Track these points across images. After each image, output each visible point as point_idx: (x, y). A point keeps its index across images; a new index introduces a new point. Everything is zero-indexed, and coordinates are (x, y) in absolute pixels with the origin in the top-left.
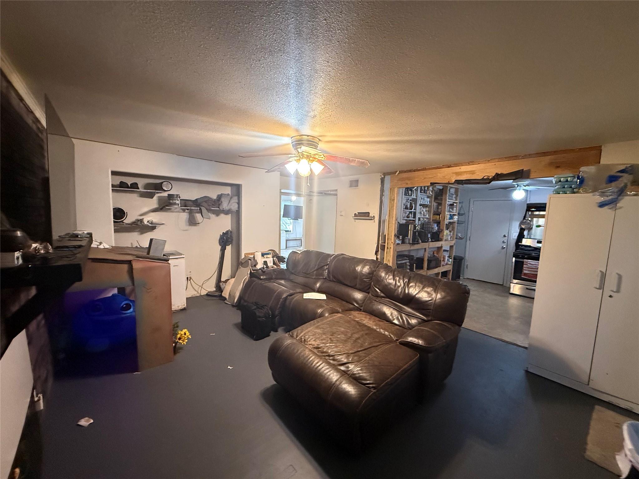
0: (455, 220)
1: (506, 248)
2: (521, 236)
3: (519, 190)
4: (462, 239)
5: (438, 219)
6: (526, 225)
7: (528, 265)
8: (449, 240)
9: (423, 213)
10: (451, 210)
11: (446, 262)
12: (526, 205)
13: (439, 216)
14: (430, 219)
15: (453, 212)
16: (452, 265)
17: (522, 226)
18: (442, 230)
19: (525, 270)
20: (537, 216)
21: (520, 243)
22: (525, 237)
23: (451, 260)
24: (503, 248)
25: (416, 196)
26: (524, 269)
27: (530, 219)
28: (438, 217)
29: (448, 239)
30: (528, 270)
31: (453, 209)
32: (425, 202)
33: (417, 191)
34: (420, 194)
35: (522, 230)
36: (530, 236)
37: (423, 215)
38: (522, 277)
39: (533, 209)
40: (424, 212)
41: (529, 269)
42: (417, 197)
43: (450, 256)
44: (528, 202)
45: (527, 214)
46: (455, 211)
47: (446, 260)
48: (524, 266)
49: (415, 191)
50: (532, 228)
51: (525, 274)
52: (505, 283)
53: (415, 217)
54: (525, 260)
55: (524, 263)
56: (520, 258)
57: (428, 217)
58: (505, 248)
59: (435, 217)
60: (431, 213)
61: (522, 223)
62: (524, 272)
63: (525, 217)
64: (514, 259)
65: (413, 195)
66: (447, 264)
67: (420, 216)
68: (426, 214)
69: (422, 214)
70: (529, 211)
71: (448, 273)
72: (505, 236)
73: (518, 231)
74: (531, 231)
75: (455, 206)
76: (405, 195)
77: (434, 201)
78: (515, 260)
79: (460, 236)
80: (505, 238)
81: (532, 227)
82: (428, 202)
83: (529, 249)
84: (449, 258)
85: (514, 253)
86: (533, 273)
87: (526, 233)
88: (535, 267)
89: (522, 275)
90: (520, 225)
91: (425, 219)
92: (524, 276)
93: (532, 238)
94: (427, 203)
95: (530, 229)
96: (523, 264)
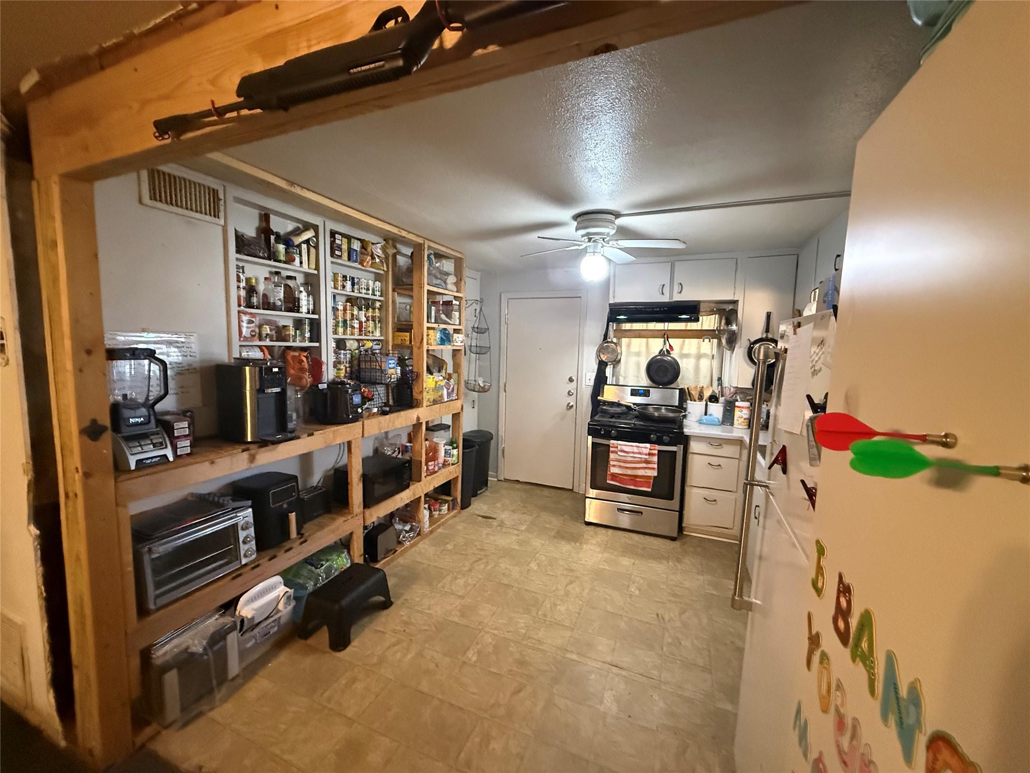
0: (456, 344)
1: (574, 407)
2: (600, 381)
3: (594, 252)
4: (485, 392)
5: (408, 343)
6: (608, 353)
7: (619, 453)
8: (446, 399)
9: (357, 325)
10: (443, 317)
11: (441, 460)
12: (608, 305)
13: (408, 334)
14: (387, 342)
15: (451, 322)
16: (461, 463)
17: (602, 356)
18: (418, 376)
19: (614, 466)
20: (628, 334)
21: (599, 398)
22: (608, 383)
23: (455, 452)
24: (570, 407)
25: (313, 266)
26: (612, 463)
27: (615, 340)
28: (408, 339)
29: (441, 396)
30: (620, 467)
31: (449, 315)
32: (364, 291)
33: (316, 247)
34: (332, 263)
35: (602, 365)
36: (617, 379)
37: (356, 331)
38: (608, 482)
39: (622, 317)
40: (361, 323)
41: (622, 464)
42: (317, 268)
43: (454, 440)
44: (611, 302)
45: (610, 328)
46: (458, 321)
47: (442, 453)
48: (612, 456)
49: (304, 246)
50: (620, 360)
51: (614, 476)
52: (576, 484)
53: (316, 336)
54: (612, 442)
55: (611, 449)
56: (603, 437)
57: (382, 338)
58: (572, 406)
59: (399, 336)
60: (387, 323)
61: (601, 350)
62: (612, 472)
63: (606, 336)
64: (590, 438)
65: (301, 263)
66: (445, 464)
67: (344, 334)
68: (370, 329)
69: (353, 327)
70: (613, 322)
71: (452, 487)
72: (571, 380)
73: (595, 367)
74: (619, 367)
75: (456, 307)
76: (238, 252)
77: (394, 290)
78: (593, 443)
79: (482, 385)
80: (572, 383)
81: (619, 357)
82: (378, 293)
83: (618, 410)
84: (451, 448)
85: (589, 424)
86: (629, 472)
87: (609, 371)
88: (632, 459)
89: (609, 477)
90: (598, 356)
91: (369, 345)
92: (612, 480)
93: (620, 384)
94: (374, 294)
95: (616, 362)
96: (608, 452)
